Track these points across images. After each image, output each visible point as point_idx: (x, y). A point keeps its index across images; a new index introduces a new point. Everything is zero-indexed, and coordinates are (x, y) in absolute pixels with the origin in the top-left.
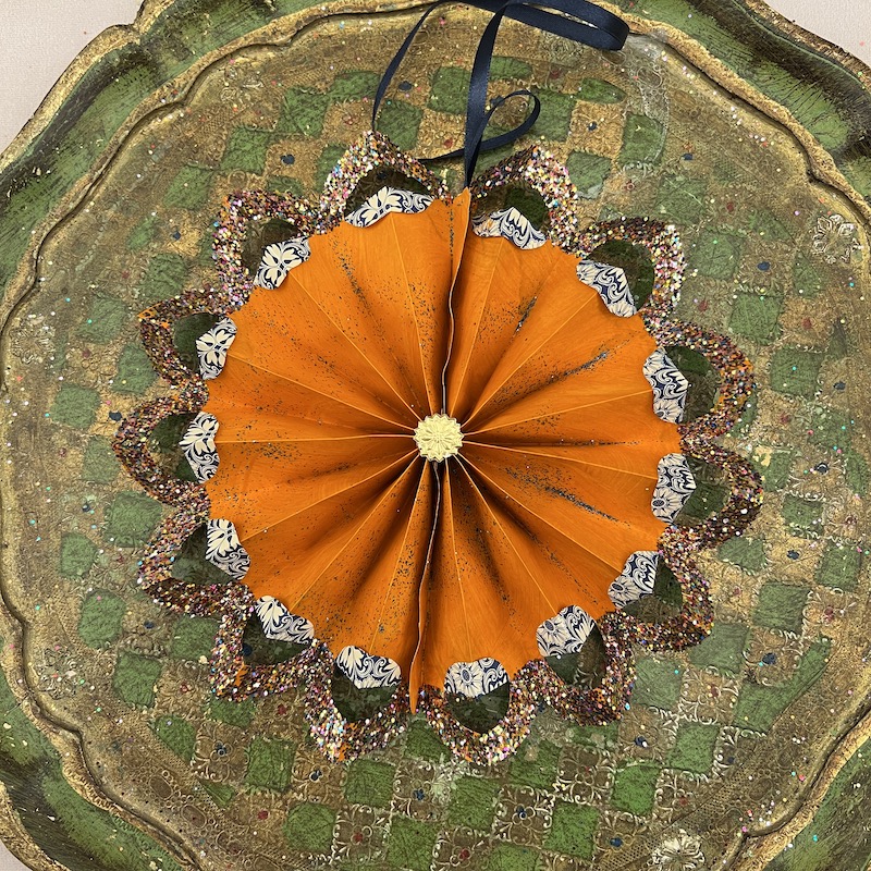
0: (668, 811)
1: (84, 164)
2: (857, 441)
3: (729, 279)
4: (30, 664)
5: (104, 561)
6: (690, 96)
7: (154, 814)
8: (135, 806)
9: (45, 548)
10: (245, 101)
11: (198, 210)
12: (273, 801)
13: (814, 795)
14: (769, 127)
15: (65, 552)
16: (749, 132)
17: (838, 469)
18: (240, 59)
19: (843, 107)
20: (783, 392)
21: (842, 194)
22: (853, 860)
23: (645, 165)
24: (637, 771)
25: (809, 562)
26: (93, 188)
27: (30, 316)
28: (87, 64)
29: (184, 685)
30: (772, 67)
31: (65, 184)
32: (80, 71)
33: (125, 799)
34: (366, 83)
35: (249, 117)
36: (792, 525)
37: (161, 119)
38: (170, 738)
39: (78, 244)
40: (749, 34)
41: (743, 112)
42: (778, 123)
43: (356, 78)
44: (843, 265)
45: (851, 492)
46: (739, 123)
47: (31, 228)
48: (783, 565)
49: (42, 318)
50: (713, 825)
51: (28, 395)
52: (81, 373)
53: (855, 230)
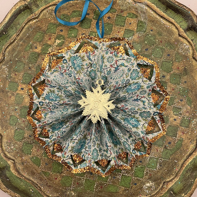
0: (147, 177)
1: (15, 31)
2: (189, 94)
3: (161, 58)
4: (3, 145)
5: (20, 122)
6: (152, 17)
7: (31, 179)
8: (27, 177)
9: (6, 119)
10: (52, 17)
11: (41, 42)
12: (58, 176)
13: (179, 173)
14: (170, 24)
15: (11, 120)
16: (165, 25)
17: (185, 100)
18: (50, 8)
19: (186, 19)
20: (173, 83)
21: (186, 39)
22: (188, 187)
23: (142, 32)
24: (140, 168)
25: (178, 121)
26: (17, 37)
27: (3, 66)
28: (15, 9)
29: (38, 149)
30: (171, 10)
31: (10, 36)
32: (14, 10)
33: (25, 175)
34: (79, 13)
35: (53, 21)
36: (174, 113)
37: (32, 21)
38: (35, 161)
39: (13, 50)
40: (165, 3)
41: (164, 20)
42: (172, 23)
43: (77, 12)
44: (186, 55)
45: (188, 106)
46: (163, 23)
47: (3, 46)
48: (172, 122)
49: (5, 66)
50: (157, 180)
51: (2, 84)
52: (14, 79)
53: (189, 47)
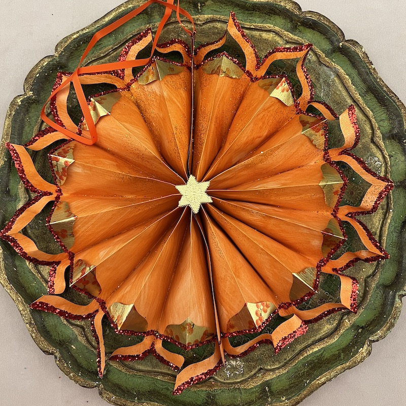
1: (112, 42)
6: (340, 96)
13: (291, 363)
14: (364, 117)
18: (181, 24)
19: (392, 119)
21: (381, 151)
22: (296, 390)
26: (112, 52)
28: (126, 7)
30: (372, 96)
31: (102, 46)
32: (123, 9)
40: (367, 81)
42: (367, 117)
50: (251, 361)
53: (381, 165)
